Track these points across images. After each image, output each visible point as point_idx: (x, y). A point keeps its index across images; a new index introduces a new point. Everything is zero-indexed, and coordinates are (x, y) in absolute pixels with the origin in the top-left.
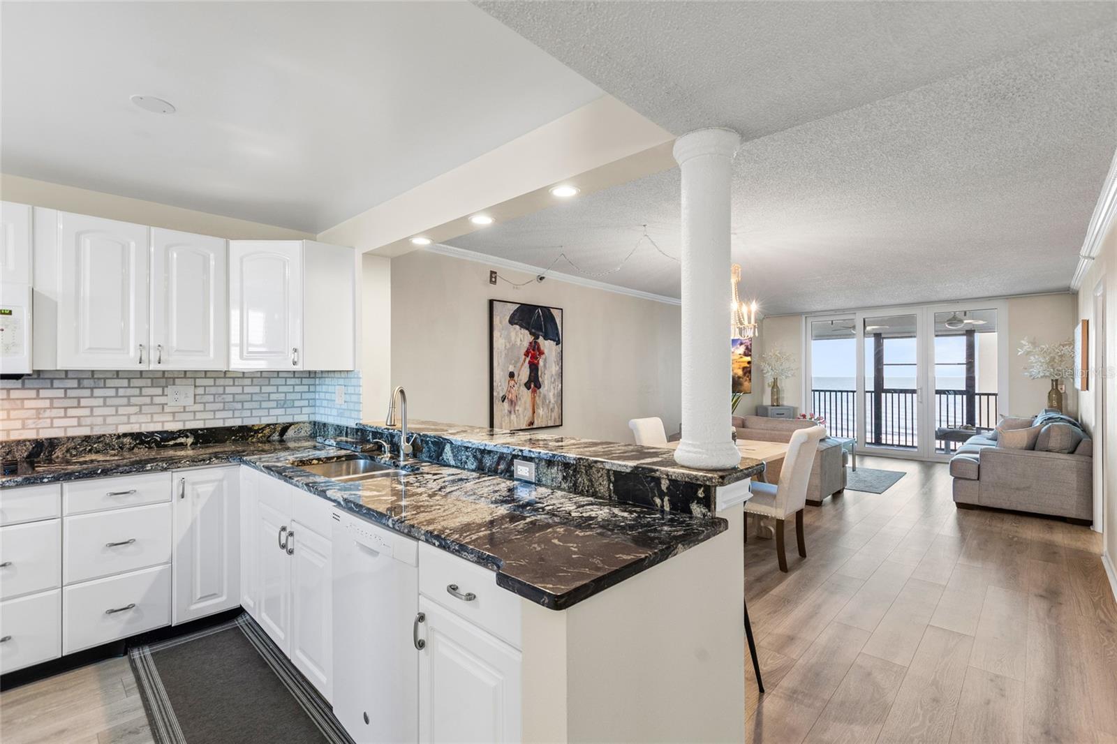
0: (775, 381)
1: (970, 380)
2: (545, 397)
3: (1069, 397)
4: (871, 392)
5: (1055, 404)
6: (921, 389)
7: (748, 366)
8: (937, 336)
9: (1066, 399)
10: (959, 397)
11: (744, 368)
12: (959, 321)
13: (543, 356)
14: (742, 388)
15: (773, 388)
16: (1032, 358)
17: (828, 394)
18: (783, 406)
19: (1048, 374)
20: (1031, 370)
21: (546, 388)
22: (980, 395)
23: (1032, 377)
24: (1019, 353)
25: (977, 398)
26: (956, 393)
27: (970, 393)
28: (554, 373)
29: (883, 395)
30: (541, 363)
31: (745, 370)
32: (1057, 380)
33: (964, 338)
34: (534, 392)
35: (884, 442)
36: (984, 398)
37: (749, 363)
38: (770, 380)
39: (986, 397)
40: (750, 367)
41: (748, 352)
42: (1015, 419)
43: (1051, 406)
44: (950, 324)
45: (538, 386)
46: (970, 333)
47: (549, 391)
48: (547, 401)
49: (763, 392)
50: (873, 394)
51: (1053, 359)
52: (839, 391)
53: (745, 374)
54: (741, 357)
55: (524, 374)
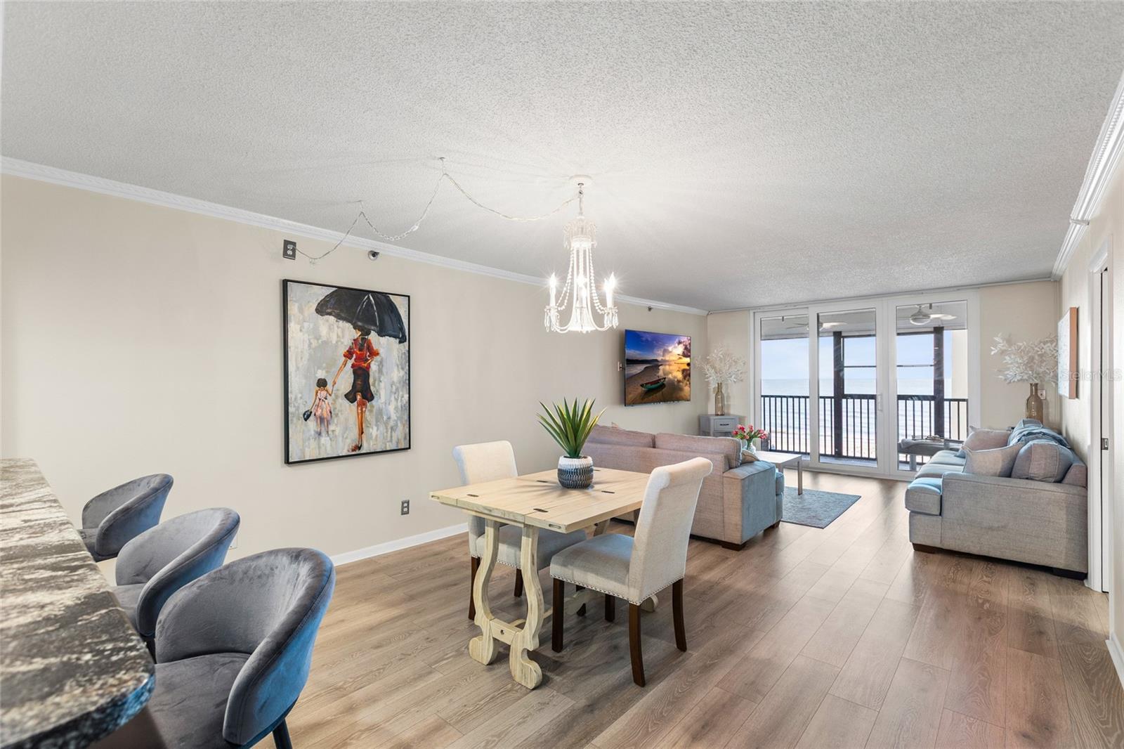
0: (720, 386)
1: (939, 384)
2: (380, 412)
3: (1050, 405)
4: (831, 398)
5: (1034, 414)
6: (881, 395)
7: (688, 368)
8: (899, 334)
9: (1048, 408)
10: (926, 403)
11: (684, 371)
12: (924, 316)
13: (377, 358)
14: (682, 394)
15: (717, 395)
16: (1007, 358)
17: (779, 399)
18: (729, 414)
19: (1025, 377)
20: (1006, 372)
21: (383, 399)
22: (950, 400)
23: (1008, 381)
24: (993, 353)
25: (946, 404)
26: (922, 398)
27: (938, 399)
28: (395, 379)
29: (844, 401)
30: (374, 367)
32: (1036, 385)
33: (932, 336)
34: (362, 405)
35: (844, 453)
36: (954, 404)
37: (689, 364)
38: (713, 385)
39: (957, 403)
40: (689, 370)
41: (686, 354)
42: (988, 432)
43: (1030, 417)
44: (915, 320)
45: (368, 396)
46: (938, 331)
47: (388, 403)
48: (385, 418)
49: (707, 398)
50: (833, 400)
51: (1032, 359)
52: (791, 397)
53: (685, 377)
54: (680, 358)
55: (345, 381)
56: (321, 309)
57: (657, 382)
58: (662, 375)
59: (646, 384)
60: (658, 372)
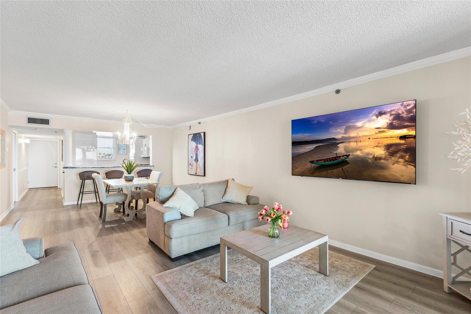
2: (199, 165)
13: (199, 150)
21: (200, 162)
30: (198, 153)
31: (392, 149)
45: (198, 161)
47: (200, 163)
55: (194, 158)
56: (192, 141)
57: (335, 159)
58: (344, 152)
59: (318, 161)
60: (338, 150)
